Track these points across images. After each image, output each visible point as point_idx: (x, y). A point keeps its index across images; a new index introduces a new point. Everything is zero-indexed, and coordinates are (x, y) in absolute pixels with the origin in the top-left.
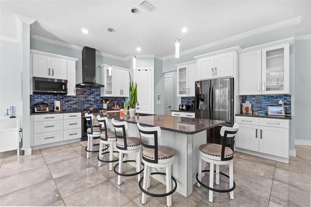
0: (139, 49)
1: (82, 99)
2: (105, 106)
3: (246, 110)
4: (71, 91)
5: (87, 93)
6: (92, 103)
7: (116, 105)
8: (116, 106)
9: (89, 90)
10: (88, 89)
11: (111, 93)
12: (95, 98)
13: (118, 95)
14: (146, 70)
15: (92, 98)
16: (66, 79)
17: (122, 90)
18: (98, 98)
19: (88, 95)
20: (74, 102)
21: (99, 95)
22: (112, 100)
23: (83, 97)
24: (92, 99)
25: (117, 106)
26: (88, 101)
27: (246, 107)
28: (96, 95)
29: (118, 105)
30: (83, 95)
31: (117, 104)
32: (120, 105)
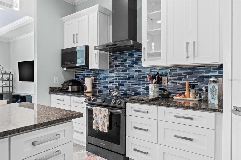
1: (121, 75)
4: (94, 62)
5: (129, 62)
6: (135, 82)
7: (187, 90)
8: (186, 93)
9: (131, 57)
12: (140, 71)
15: (136, 71)
19: (129, 66)
20: (111, 79)
22: (180, 77)
23: (122, 71)
25: (190, 91)
26: (130, 77)
29: (192, 91)
30: (122, 66)
31: (192, 86)
32: (202, 90)
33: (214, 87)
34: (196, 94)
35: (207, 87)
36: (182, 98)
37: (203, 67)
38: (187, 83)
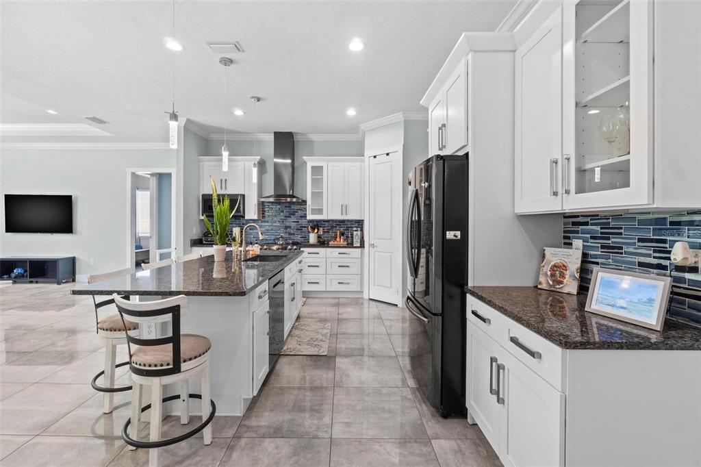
0: (351, 112)
2: (313, 238)
3: (553, 275)
4: (251, 213)
5: (285, 213)
7: (338, 237)
8: (338, 239)
9: (288, 209)
10: (286, 207)
11: (320, 211)
12: (298, 222)
13: (336, 215)
14: (388, 154)
15: (293, 222)
16: (243, 193)
17: (346, 206)
18: (303, 222)
19: (286, 217)
21: (305, 216)
22: (332, 227)
24: (293, 225)
25: (340, 238)
26: (287, 227)
27: (555, 266)
28: (301, 217)
29: (342, 237)
31: (342, 234)
32: (348, 237)
33: (357, 234)
34: (344, 240)
35: (352, 235)
36: (336, 243)
37: (348, 221)
38: (338, 232)
